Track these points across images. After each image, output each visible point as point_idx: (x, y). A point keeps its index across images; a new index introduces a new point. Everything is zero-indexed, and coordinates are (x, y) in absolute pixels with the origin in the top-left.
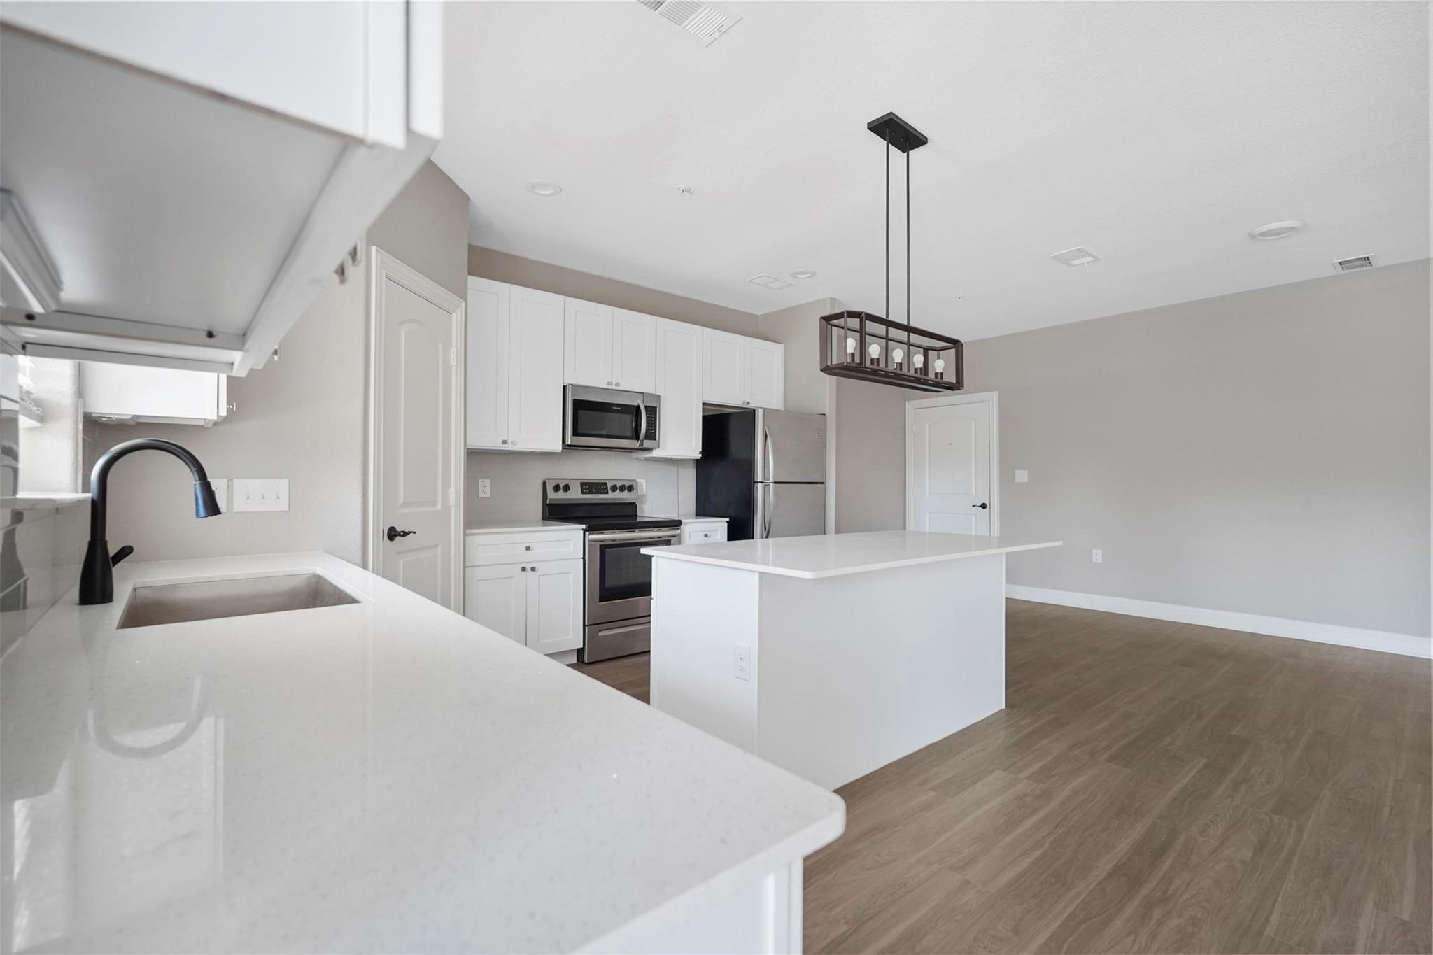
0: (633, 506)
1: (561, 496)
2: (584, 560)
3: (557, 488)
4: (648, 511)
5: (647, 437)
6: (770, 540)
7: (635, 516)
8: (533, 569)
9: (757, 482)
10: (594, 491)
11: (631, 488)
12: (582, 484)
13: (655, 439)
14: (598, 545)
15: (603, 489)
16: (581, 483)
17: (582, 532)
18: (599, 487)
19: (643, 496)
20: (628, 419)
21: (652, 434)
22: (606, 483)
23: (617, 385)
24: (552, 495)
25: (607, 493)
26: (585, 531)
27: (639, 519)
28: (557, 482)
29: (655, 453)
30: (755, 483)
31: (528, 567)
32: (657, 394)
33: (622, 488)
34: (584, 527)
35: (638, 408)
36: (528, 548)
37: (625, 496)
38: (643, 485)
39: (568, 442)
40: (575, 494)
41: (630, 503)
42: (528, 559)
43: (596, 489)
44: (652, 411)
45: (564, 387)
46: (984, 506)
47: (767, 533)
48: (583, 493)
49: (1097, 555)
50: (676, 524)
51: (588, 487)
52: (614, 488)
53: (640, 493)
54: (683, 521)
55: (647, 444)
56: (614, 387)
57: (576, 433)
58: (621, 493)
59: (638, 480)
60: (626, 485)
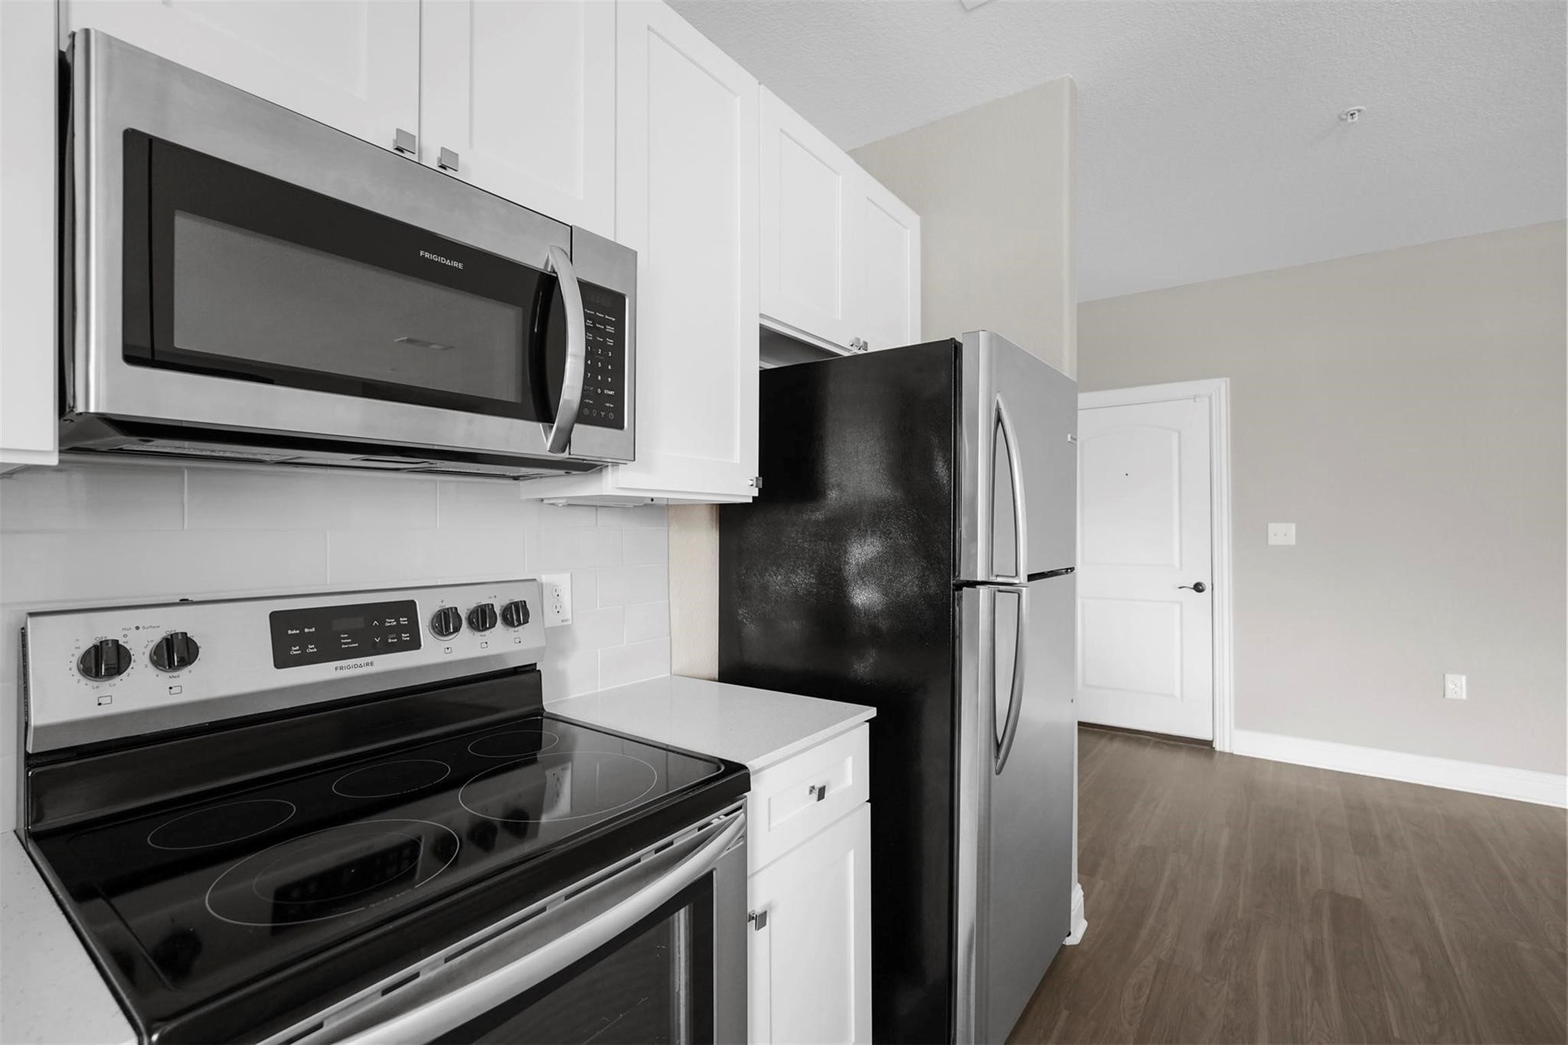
0: (527, 677)
5: (584, 416)
9: (973, 584)
10: (346, 642)
11: (516, 614)
12: (280, 622)
13: (621, 427)
15: (399, 629)
16: (275, 617)
18: (370, 625)
19: (566, 636)
21: (605, 407)
22: (412, 604)
25: (415, 644)
29: (611, 484)
30: (959, 586)
32: (622, 241)
33: (482, 618)
35: (548, 283)
37: (497, 647)
38: (565, 598)
43: (353, 635)
44: (607, 310)
46: (1198, 588)
48: (282, 660)
49: (1457, 686)
51: (311, 632)
52: (446, 622)
55: (588, 440)
58: (478, 636)
59: (544, 578)
60: (464, 605)
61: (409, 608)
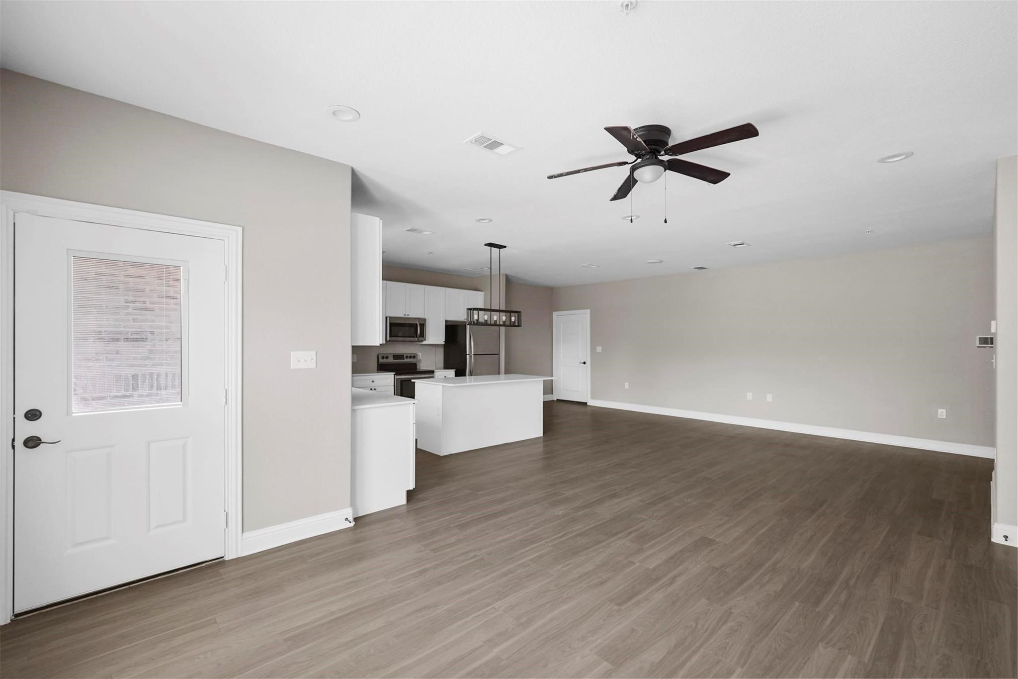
1: (385, 360)
2: (394, 386)
3: (383, 358)
4: (423, 366)
5: (421, 336)
6: (472, 377)
7: (416, 369)
8: (375, 389)
9: (467, 355)
10: (398, 358)
11: (414, 357)
12: (394, 356)
13: (424, 337)
14: (399, 380)
17: (393, 376)
18: (401, 357)
19: (420, 360)
20: (413, 329)
21: (423, 335)
23: (408, 315)
24: (381, 360)
25: (404, 359)
26: (394, 375)
27: (418, 370)
28: (383, 355)
29: (424, 343)
31: (373, 388)
32: (425, 318)
33: (410, 357)
34: (394, 373)
35: (417, 324)
36: (373, 381)
37: (412, 360)
38: (420, 355)
39: (388, 340)
40: (391, 360)
41: (414, 364)
42: (373, 385)
44: (423, 326)
45: (386, 318)
46: (584, 363)
47: (471, 374)
48: (394, 359)
49: (627, 385)
50: (432, 372)
51: (396, 357)
52: (407, 357)
53: (418, 359)
54: (435, 371)
55: (420, 339)
56: (407, 316)
57: (391, 336)
58: (410, 359)
59: (418, 353)
60: (412, 356)
61: (403, 356)
